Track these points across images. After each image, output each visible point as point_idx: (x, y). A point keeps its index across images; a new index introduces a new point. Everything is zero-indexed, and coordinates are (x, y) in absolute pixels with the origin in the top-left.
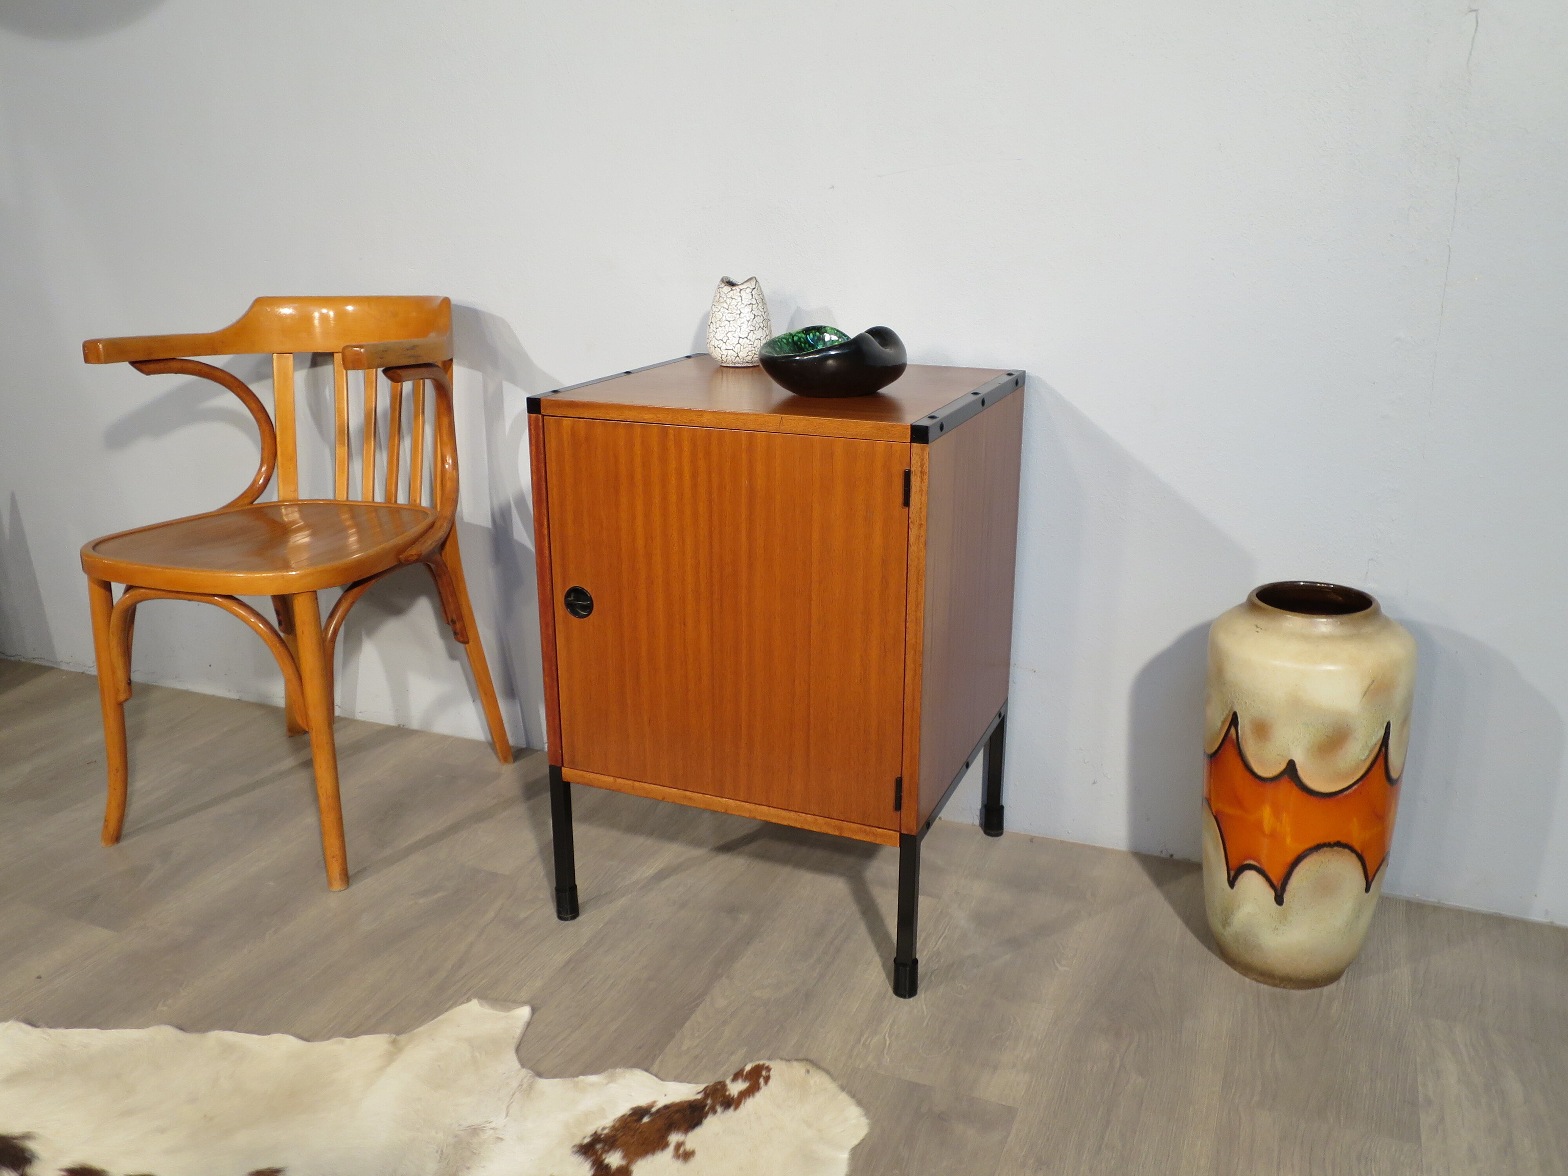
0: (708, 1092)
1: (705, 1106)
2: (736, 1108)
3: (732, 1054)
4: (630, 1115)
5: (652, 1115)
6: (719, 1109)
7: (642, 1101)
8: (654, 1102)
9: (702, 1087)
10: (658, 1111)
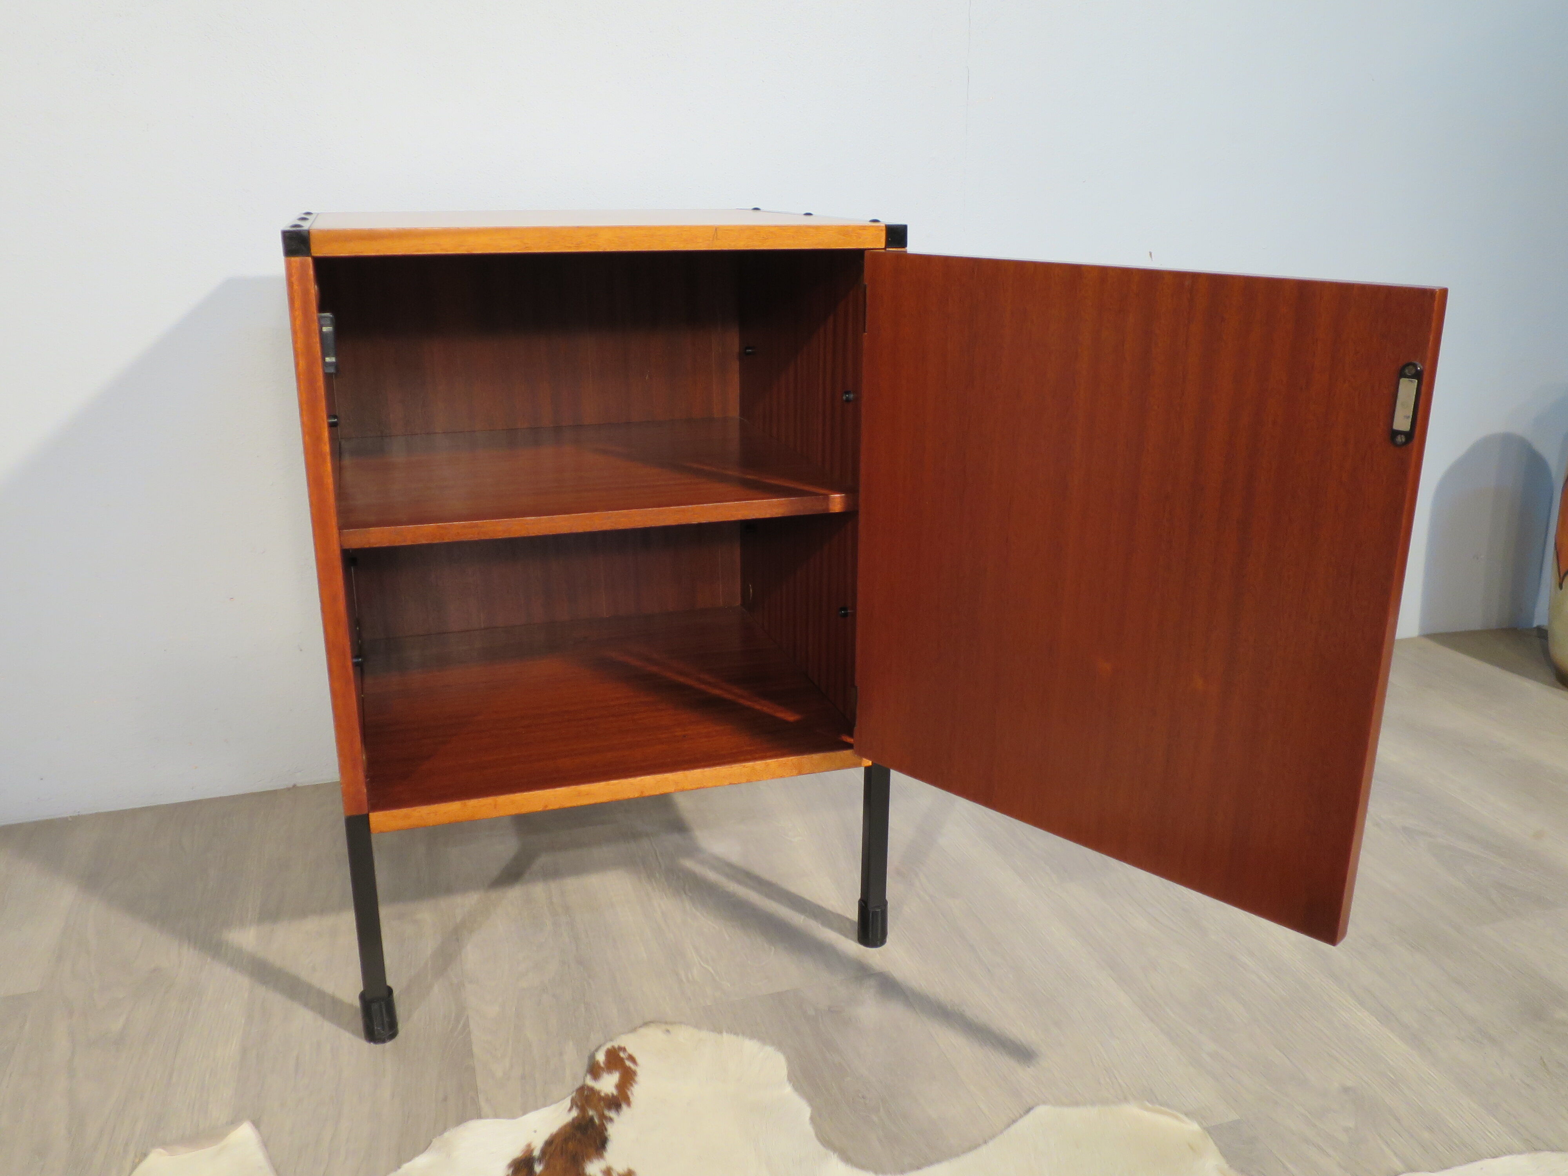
0: (579, 1104)
1: (591, 1119)
2: (629, 1103)
3: (561, 1054)
5: (540, 1160)
6: (612, 1114)
7: (516, 1151)
8: (529, 1145)
9: (567, 1102)
10: (544, 1152)
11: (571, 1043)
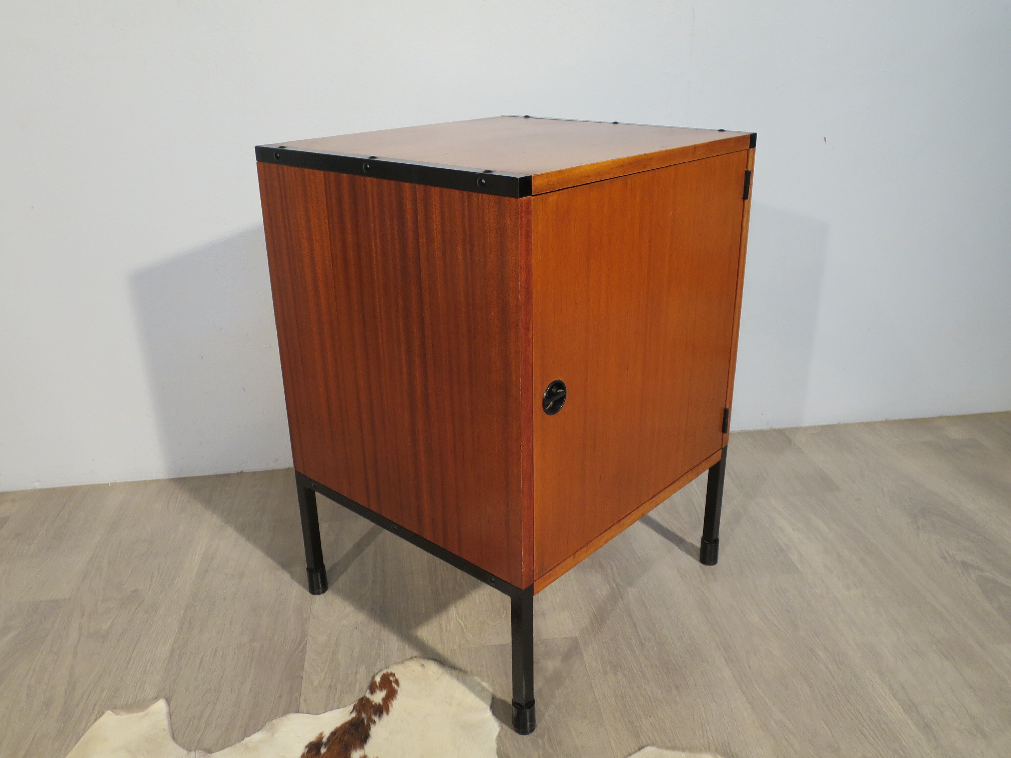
0: (358, 709)
1: (363, 720)
2: (388, 712)
3: (356, 673)
4: (308, 752)
5: (326, 745)
6: (376, 718)
7: (312, 737)
8: (321, 734)
9: (351, 708)
10: (329, 739)
11: (364, 666)
